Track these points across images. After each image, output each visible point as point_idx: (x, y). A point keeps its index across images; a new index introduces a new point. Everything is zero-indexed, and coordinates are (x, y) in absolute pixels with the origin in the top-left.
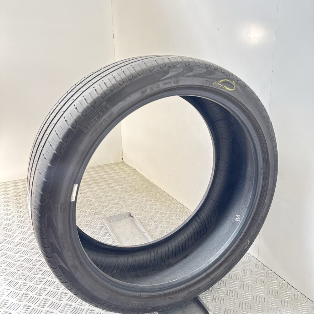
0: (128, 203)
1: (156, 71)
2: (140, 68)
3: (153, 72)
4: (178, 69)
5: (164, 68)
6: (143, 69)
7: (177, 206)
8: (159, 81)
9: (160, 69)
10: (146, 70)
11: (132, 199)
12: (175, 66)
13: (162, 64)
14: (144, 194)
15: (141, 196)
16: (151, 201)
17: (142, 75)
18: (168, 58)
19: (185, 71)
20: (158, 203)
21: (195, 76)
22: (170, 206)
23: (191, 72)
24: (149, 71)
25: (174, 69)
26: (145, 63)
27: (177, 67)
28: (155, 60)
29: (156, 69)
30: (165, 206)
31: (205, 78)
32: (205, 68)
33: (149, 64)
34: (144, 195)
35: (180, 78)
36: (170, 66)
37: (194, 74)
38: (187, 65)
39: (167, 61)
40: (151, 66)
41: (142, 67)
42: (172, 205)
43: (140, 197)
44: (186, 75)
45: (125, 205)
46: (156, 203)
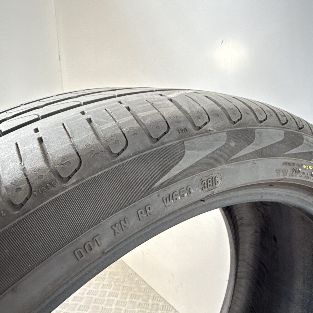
0: (82, 303)
1: (135, 154)
2: (68, 143)
3: (122, 160)
4: (211, 137)
5: (165, 139)
6: (80, 147)
7: (158, 304)
8: (149, 191)
9: (148, 141)
10: (93, 152)
11: (88, 294)
12: (200, 128)
13: (155, 125)
14: (106, 280)
15: (101, 285)
16: (116, 296)
17: (73, 180)
18: (171, 100)
19: (233, 144)
20: (127, 300)
21: (261, 154)
22: (147, 304)
23: (249, 142)
24: (108, 155)
25: (198, 141)
26: (90, 121)
27: (208, 132)
28: (128, 109)
29: (135, 145)
30: (140, 304)
31: (284, 156)
32: (281, 126)
33: (109, 125)
34: (107, 283)
35: (219, 168)
36: (186, 130)
37: (258, 148)
38: (235, 123)
39: (170, 111)
40: (114, 136)
41: (76, 140)
42: (150, 302)
43: (100, 287)
44: (235, 157)
45: (78, 307)
46: (125, 299)
